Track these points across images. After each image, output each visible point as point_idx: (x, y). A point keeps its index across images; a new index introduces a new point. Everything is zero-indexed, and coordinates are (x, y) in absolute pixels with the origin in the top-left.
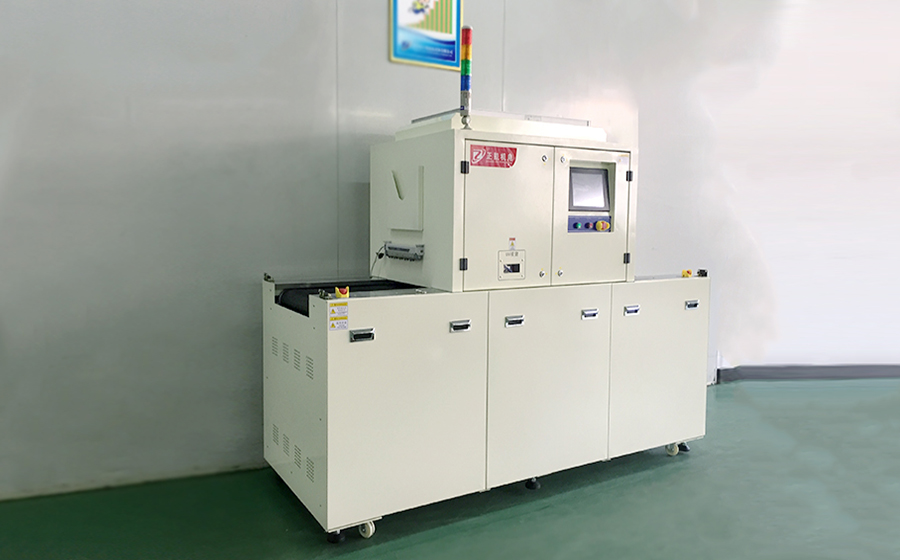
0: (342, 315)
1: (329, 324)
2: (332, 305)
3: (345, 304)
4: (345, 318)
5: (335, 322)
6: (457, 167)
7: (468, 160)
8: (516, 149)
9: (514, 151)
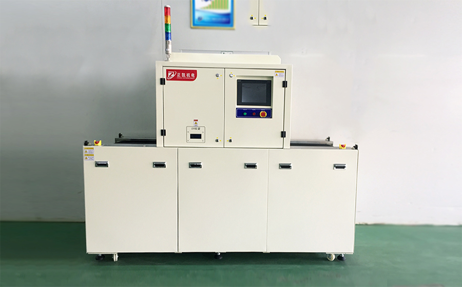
0: (91, 154)
1: (84, 157)
2: (85, 148)
3: (93, 148)
4: (93, 155)
5: (87, 157)
6: (158, 82)
7: (165, 77)
8: (196, 71)
9: (195, 72)
